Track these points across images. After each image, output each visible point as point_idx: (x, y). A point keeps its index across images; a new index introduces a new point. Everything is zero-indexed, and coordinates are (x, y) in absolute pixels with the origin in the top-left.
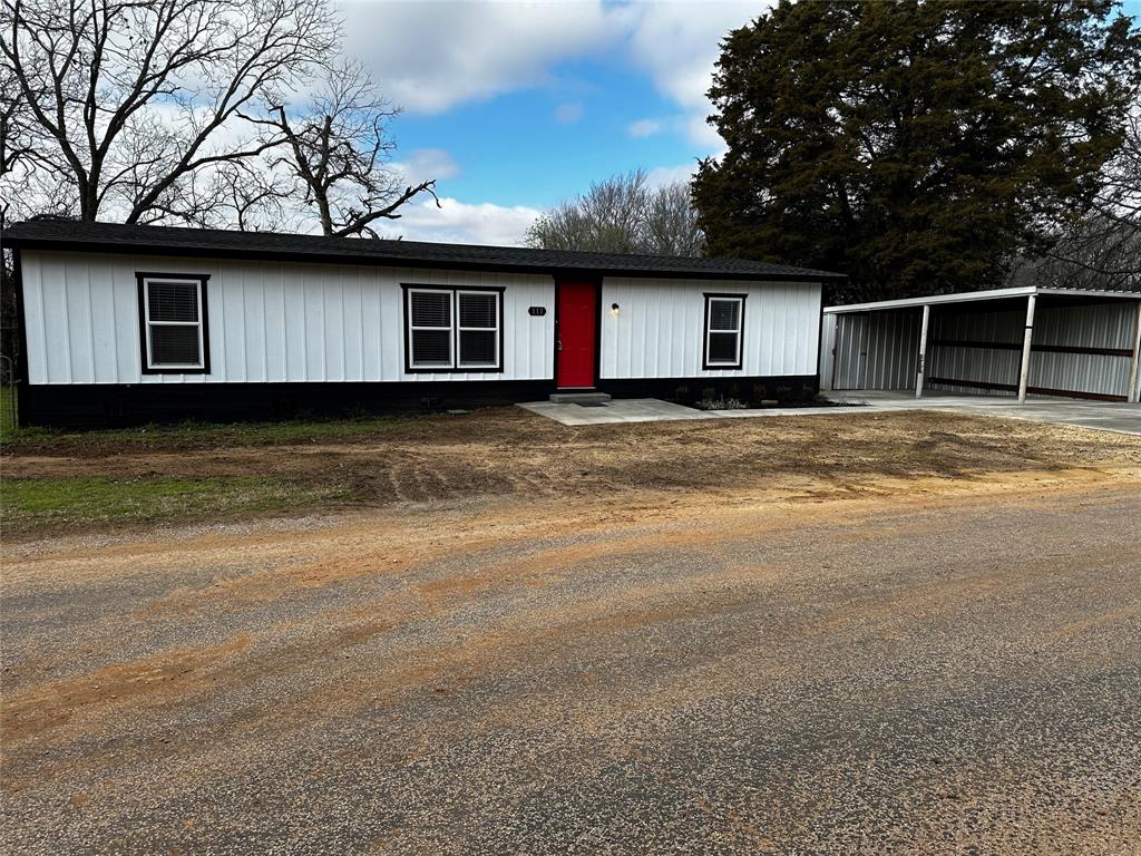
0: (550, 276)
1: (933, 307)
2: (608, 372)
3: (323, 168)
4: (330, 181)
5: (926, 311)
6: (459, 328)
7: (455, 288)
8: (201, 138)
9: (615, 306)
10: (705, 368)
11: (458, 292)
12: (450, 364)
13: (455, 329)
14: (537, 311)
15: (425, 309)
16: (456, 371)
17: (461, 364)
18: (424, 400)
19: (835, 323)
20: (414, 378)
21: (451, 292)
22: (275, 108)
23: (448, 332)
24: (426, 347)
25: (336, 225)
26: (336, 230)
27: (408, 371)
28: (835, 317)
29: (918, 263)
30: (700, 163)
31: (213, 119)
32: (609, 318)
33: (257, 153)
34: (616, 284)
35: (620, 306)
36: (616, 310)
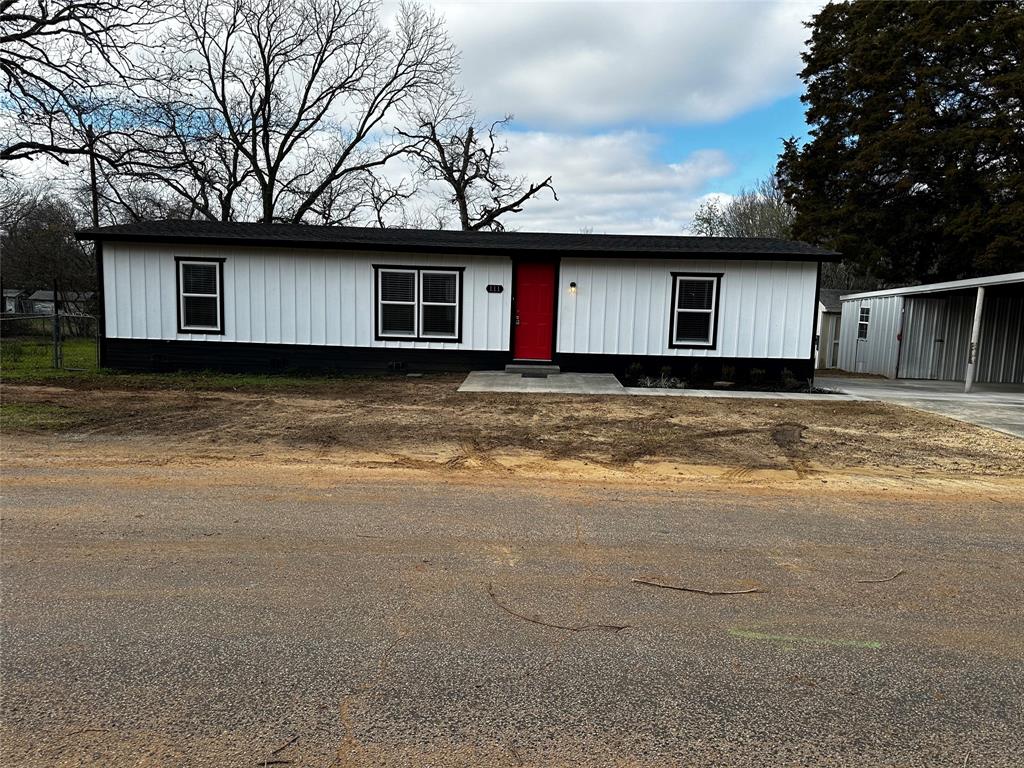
0: (508, 257)
1: (988, 289)
2: (564, 346)
3: (463, 172)
4: (468, 182)
5: (980, 293)
6: (421, 302)
7: (419, 268)
8: (347, 152)
9: (573, 285)
10: (671, 346)
11: (422, 272)
12: (414, 334)
13: (418, 303)
14: (494, 289)
15: (393, 286)
16: (418, 340)
17: (423, 334)
18: (391, 363)
19: (901, 306)
20: (382, 345)
21: (416, 272)
22: (426, 125)
23: (413, 306)
24: (393, 319)
25: (472, 220)
26: (472, 224)
27: (378, 338)
28: (901, 299)
29: (1000, 240)
30: (786, 143)
31: (355, 136)
32: (567, 297)
33: (383, 162)
34: (574, 264)
35: (579, 285)
36: (573, 289)
